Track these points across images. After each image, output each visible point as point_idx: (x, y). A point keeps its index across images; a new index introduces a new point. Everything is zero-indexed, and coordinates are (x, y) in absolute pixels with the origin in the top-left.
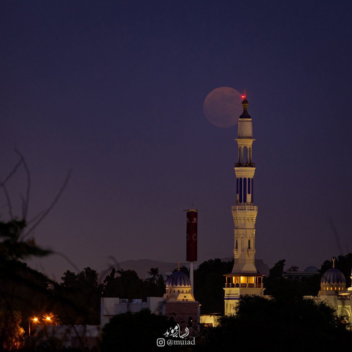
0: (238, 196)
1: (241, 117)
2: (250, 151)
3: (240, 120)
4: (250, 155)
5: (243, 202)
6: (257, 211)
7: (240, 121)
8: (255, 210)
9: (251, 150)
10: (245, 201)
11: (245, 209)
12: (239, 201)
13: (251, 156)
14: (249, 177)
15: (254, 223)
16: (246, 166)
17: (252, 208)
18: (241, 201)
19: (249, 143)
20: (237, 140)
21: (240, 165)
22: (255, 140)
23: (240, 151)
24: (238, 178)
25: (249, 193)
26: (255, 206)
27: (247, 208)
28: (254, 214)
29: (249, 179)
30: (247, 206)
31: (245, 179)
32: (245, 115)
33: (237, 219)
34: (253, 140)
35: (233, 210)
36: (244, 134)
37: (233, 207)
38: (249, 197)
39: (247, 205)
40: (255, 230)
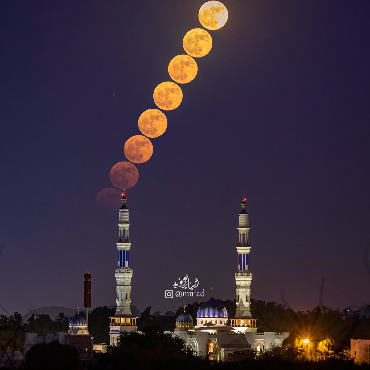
0: (119, 263)
1: (121, 209)
2: (127, 232)
5: (122, 267)
6: (132, 273)
7: (121, 211)
8: (131, 272)
10: (124, 266)
11: (124, 272)
12: (120, 266)
13: (128, 235)
14: (127, 249)
15: (130, 281)
16: (124, 242)
17: (129, 271)
18: (121, 266)
19: (127, 226)
20: (118, 224)
21: (120, 241)
23: (120, 232)
24: (119, 251)
25: (127, 261)
26: (131, 270)
27: (125, 271)
28: (130, 275)
29: (127, 251)
30: (125, 270)
31: (124, 251)
32: (124, 207)
33: (118, 279)
34: (130, 224)
35: (116, 272)
36: (124, 220)
37: (116, 271)
38: (127, 264)
39: (125, 269)
40: (131, 286)
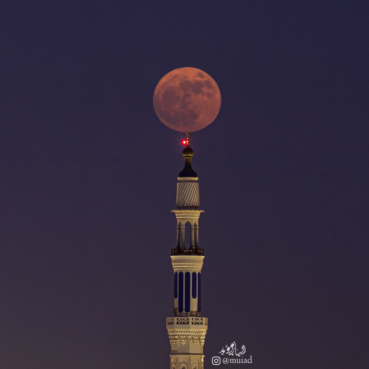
0: (176, 301)
1: (181, 175)
2: (195, 229)
3: (179, 179)
4: (195, 236)
5: (184, 311)
6: (207, 326)
7: (180, 181)
8: (204, 323)
9: (198, 227)
10: (188, 309)
11: (188, 323)
12: (178, 310)
13: (198, 237)
14: (194, 270)
15: (203, 344)
16: (189, 254)
17: (199, 321)
18: (181, 310)
19: (194, 216)
20: (174, 211)
21: (179, 252)
22: (203, 211)
23: (180, 229)
24: (176, 273)
25: (194, 297)
26: (204, 318)
27: (191, 321)
28: (202, 330)
29: (194, 274)
30: (191, 318)
31: (188, 274)
32: (188, 171)
33: (175, 339)
34: (201, 211)
35: (168, 324)
36: (187, 202)
37: (168, 319)
38: (194, 304)
39: (191, 315)
40: (203, 356)
